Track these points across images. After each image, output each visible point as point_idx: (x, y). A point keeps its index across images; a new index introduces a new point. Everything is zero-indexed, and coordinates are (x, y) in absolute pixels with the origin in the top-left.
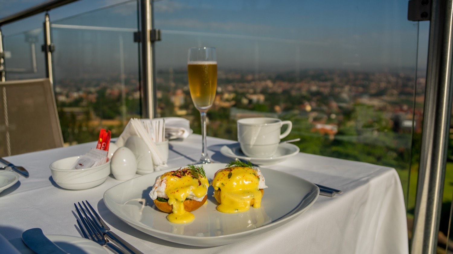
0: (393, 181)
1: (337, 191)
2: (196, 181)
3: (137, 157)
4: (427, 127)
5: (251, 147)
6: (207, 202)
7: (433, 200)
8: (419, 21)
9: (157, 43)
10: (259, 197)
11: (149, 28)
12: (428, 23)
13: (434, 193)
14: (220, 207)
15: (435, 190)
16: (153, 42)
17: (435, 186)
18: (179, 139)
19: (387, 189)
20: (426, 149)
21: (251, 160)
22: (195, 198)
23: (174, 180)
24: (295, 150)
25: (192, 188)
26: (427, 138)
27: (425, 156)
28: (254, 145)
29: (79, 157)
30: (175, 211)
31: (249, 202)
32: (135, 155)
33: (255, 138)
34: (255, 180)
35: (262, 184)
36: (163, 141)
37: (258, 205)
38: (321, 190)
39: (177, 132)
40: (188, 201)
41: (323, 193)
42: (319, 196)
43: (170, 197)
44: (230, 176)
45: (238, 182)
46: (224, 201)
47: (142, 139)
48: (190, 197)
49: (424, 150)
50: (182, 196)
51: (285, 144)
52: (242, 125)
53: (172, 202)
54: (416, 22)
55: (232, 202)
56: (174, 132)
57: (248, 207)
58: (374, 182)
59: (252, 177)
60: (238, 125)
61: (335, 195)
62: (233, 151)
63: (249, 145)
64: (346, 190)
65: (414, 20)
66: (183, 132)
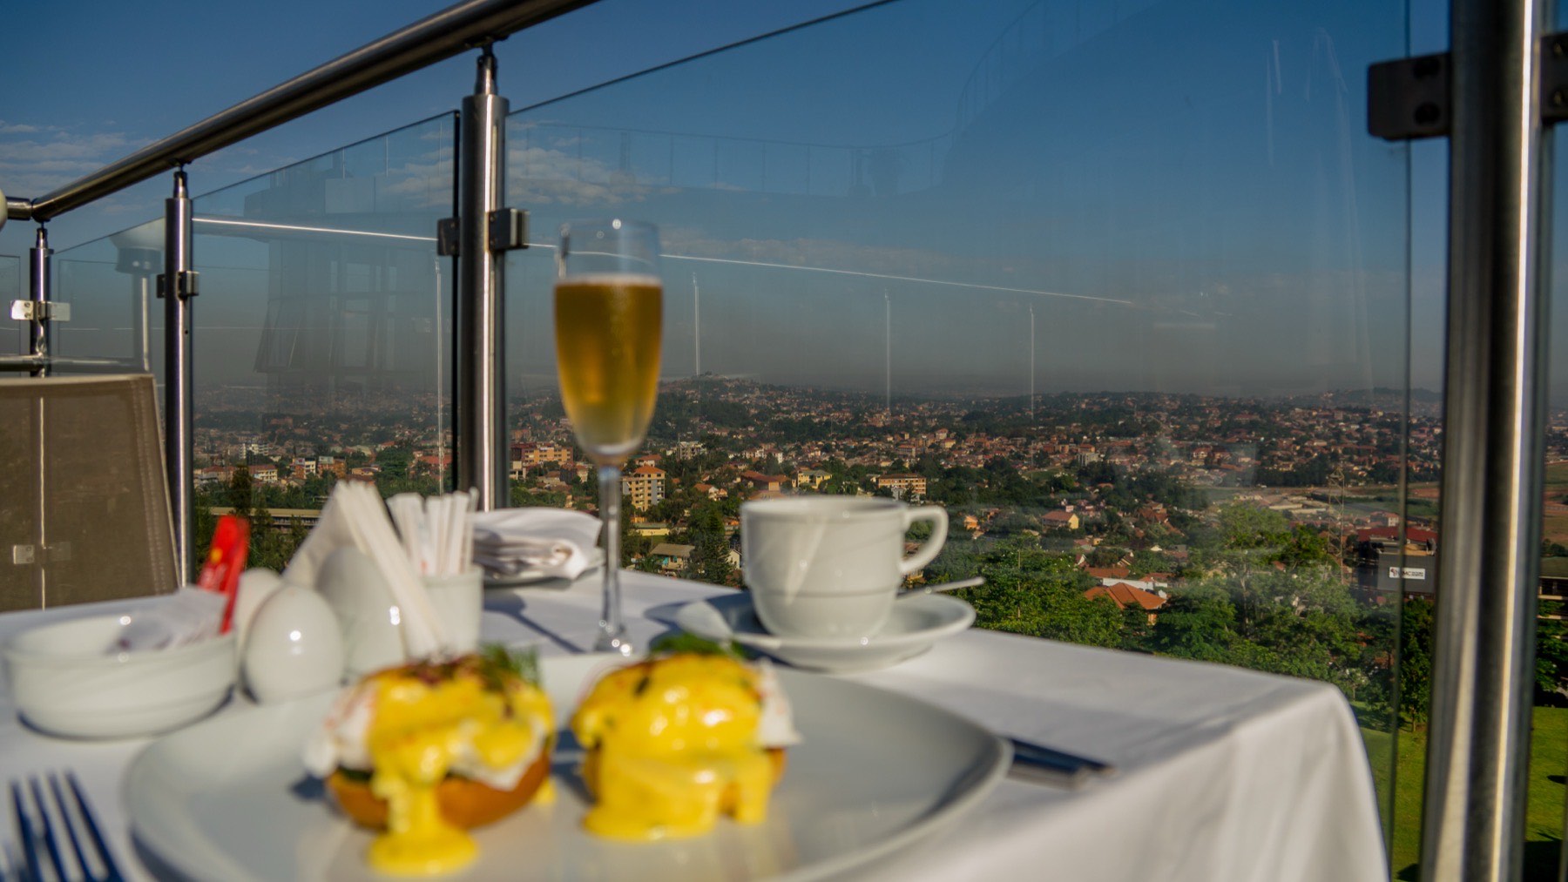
0: (1331, 737)
1: (1096, 766)
2: (494, 703)
3: (347, 626)
4: (1454, 527)
5: (789, 600)
6: (550, 795)
7: (1490, 813)
8: (1411, 137)
9: (512, 256)
10: (756, 780)
11: (488, 205)
12: (1441, 144)
13: (1492, 785)
14: (600, 819)
15: (1494, 773)
16: (498, 252)
17: (1494, 758)
18: (553, 581)
19: (1307, 767)
20: (1456, 614)
21: (782, 649)
22: (481, 774)
23: (407, 694)
24: (959, 615)
25: (472, 728)
26: (1459, 569)
27: (1454, 641)
28: (801, 594)
29: (125, 620)
30: (401, 824)
31: (712, 799)
32: (340, 617)
33: (804, 565)
34: (749, 708)
35: (776, 726)
36: (462, 569)
37: (753, 812)
38: (1018, 760)
39: (546, 553)
40: (454, 787)
41: (1022, 769)
42: (1000, 781)
43: (384, 762)
44: (642, 687)
45: (670, 711)
46: (613, 790)
47: (371, 559)
48: (461, 767)
49: (1449, 618)
50: (430, 760)
51: (928, 599)
52: (756, 519)
53: (388, 786)
54: (1400, 145)
55: (644, 798)
56: (535, 555)
57: (708, 819)
58: (1252, 734)
59: (734, 695)
60: (744, 517)
61: (1088, 781)
62: (727, 619)
63: (781, 593)
64: (1135, 763)
65: (1391, 138)
66: (568, 552)
